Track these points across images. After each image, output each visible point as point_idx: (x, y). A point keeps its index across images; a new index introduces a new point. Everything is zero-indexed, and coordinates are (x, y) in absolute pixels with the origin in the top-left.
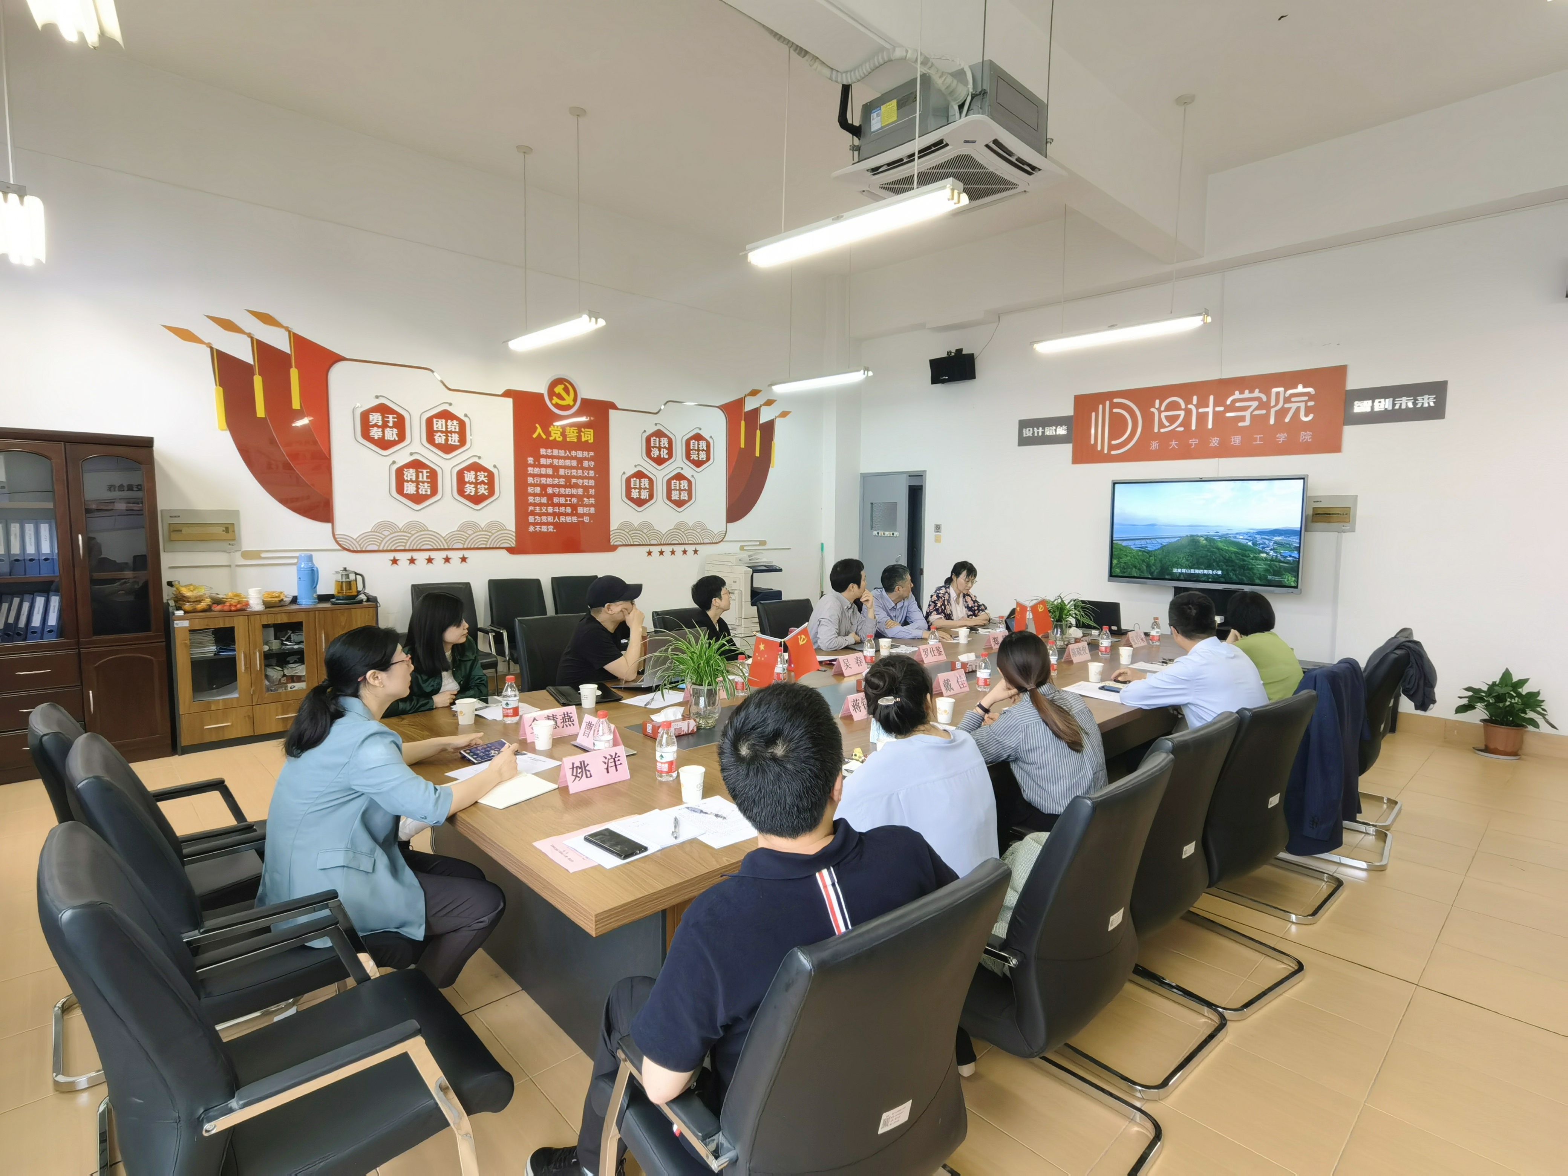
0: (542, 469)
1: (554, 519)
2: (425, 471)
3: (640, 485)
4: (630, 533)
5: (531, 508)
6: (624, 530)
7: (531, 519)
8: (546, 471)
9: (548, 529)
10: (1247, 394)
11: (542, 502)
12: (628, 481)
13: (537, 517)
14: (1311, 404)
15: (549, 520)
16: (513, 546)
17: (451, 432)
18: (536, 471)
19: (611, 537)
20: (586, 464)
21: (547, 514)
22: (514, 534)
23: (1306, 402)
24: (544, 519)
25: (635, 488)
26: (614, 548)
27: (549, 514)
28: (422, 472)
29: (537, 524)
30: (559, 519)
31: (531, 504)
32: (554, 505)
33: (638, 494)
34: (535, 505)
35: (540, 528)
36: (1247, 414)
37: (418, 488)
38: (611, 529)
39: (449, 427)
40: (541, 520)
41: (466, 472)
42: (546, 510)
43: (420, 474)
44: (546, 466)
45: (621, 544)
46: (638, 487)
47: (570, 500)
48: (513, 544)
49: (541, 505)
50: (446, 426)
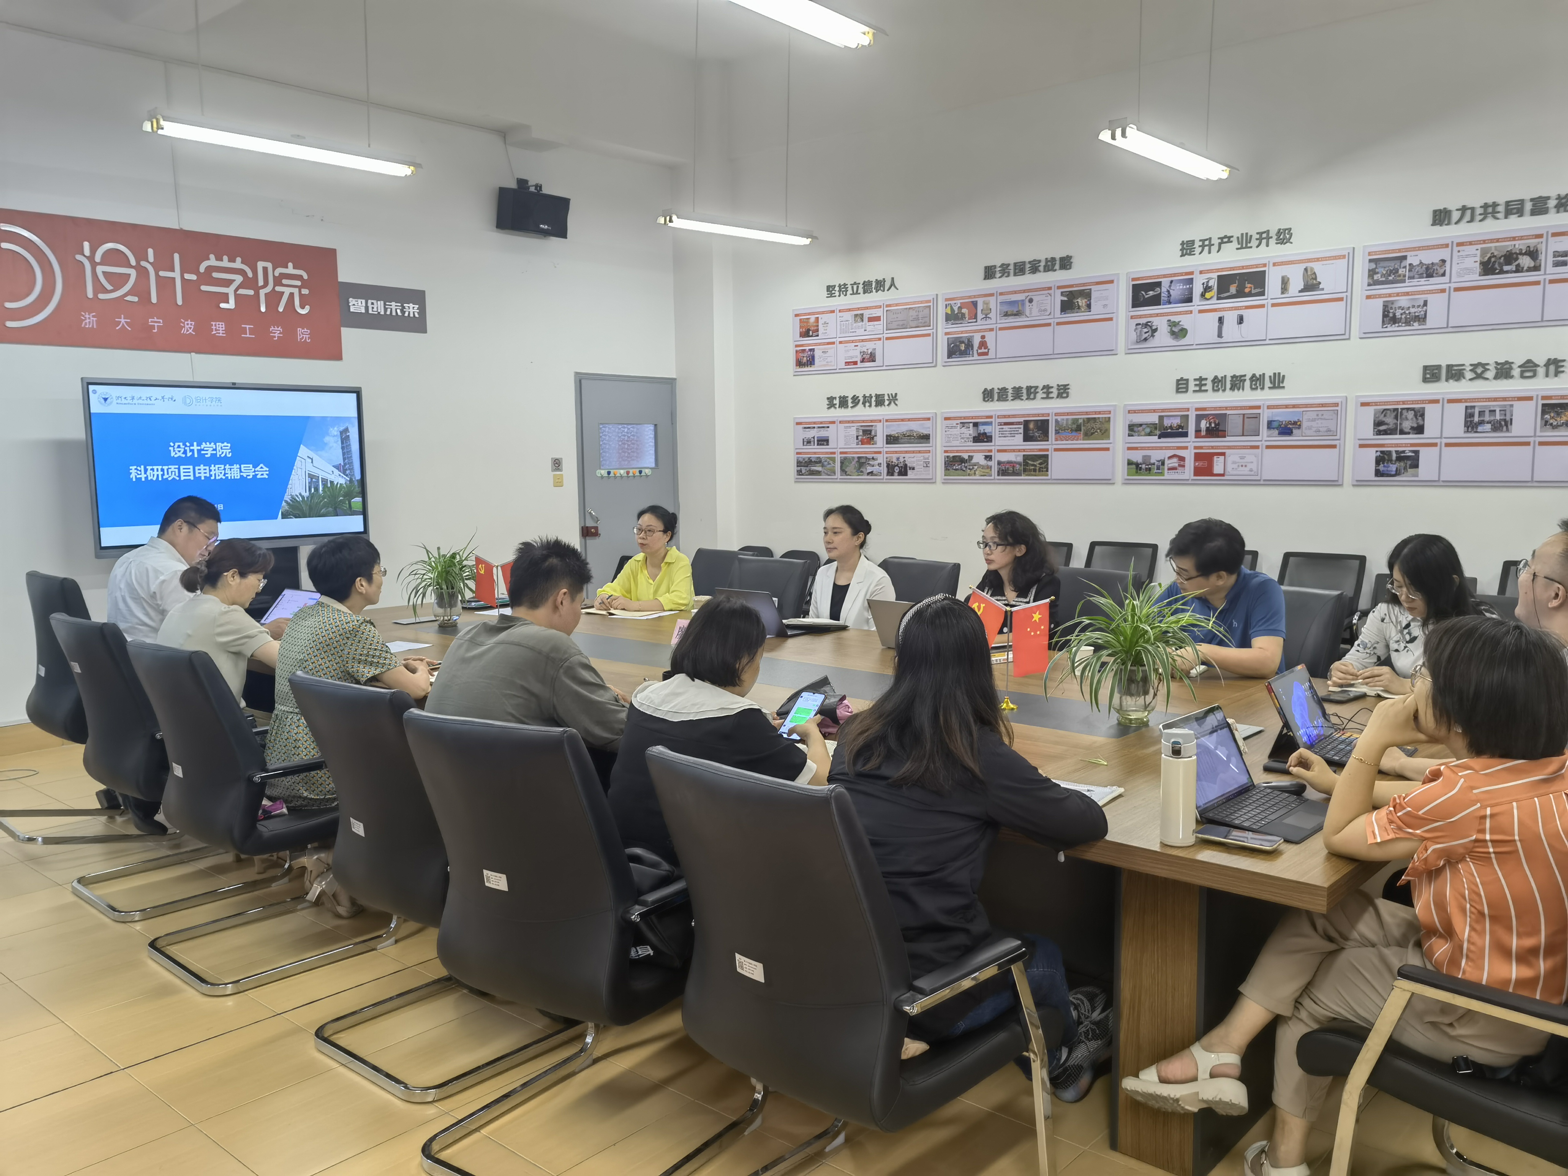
10: (225, 263)
14: (305, 291)
23: (300, 288)
36: (230, 291)
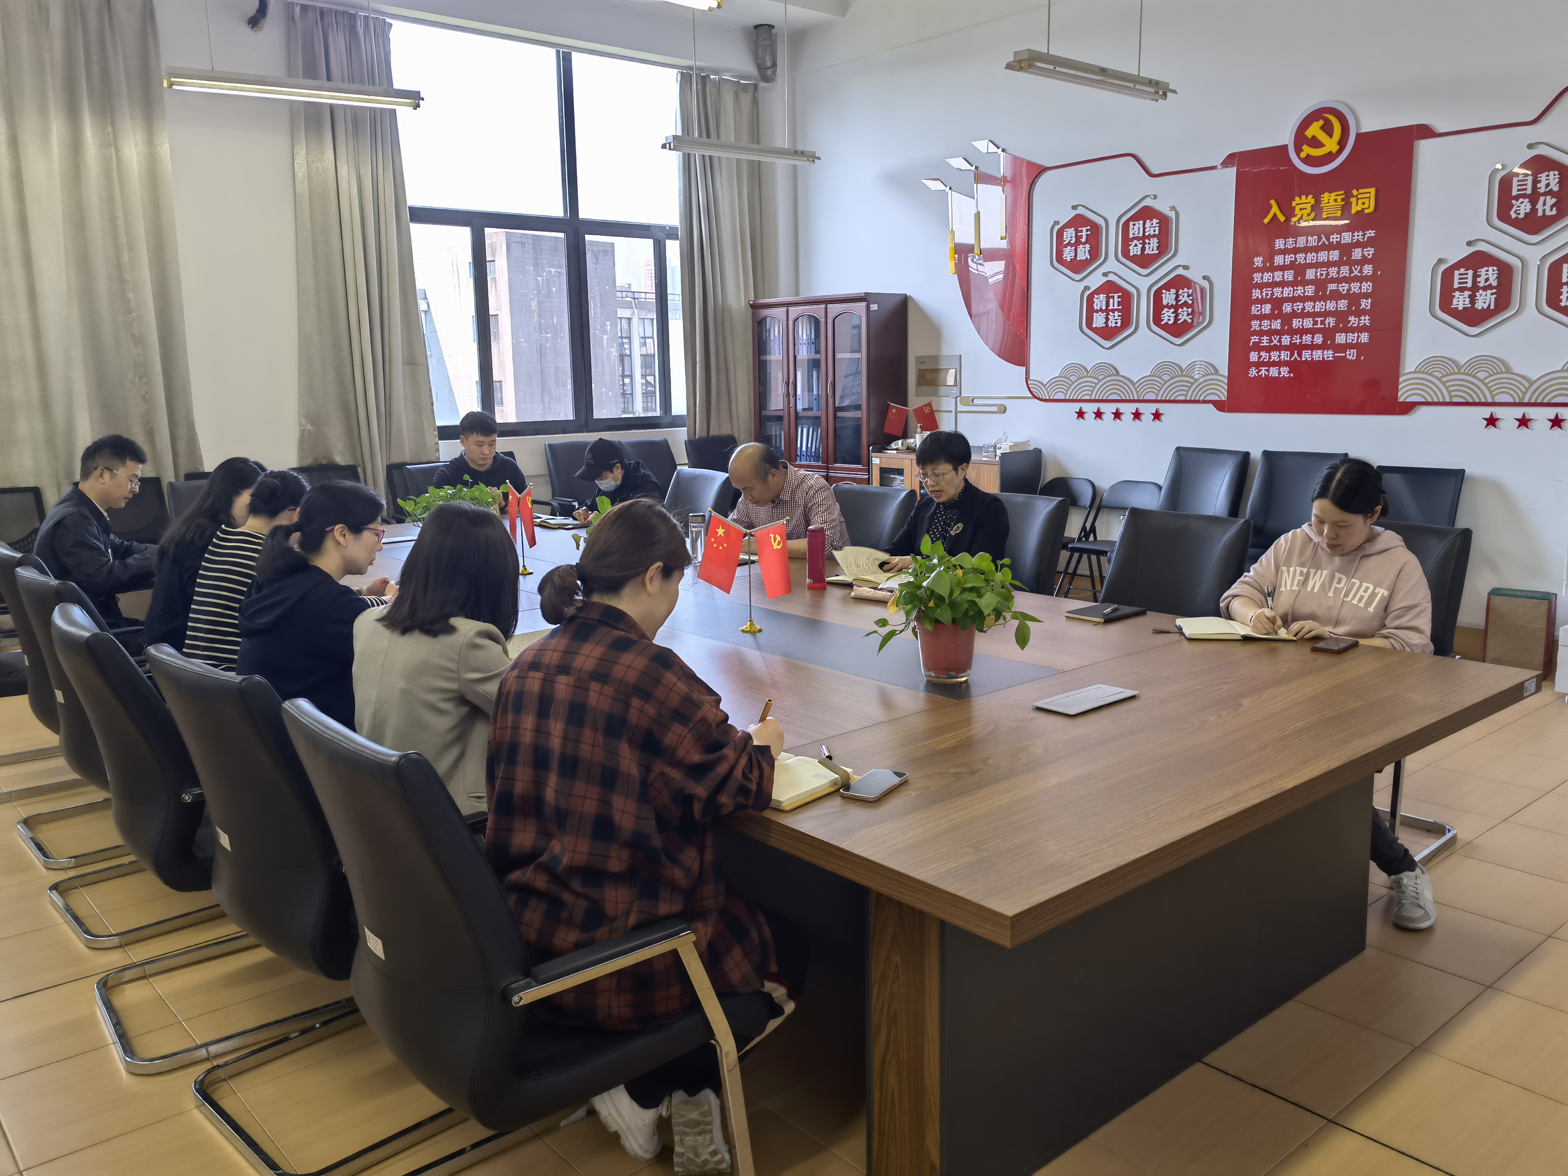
0: (1276, 273)
1: (1291, 356)
2: (1116, 296)
3: (1474, 282)
4: (1444, 379)
5: (1254, 339)
6: (1430, 374)
7: (1254, 357)
8: (1283, 276)
9: (1279, 373)
11: (1273, 327)
12: (1448, 275)
13: (1263, 354)
15: (1282, 357)
16: (1223, 399)
17: (1149, 237)
18: (1267, 277)
19: (1400, 387)
20: (1357, 254)
21: (1279, 348)
22: (1226, 381)
24: (1275, 356)
25: (1462, 290)
26: (1407, 408)
27: (1286, 348)
28: (1113, 297)
29: (1264, 364)
30: (1300, 355)
31: (1255, 333)
32: (1292, 332)
33: (1468, 300)
34: (1261, 333)
35: (1268, 371)
37: (1107, 319)
38: (1402, 372)
39: (1146, 230)
40: (1270, 357)
41: (1164, 291)
42: (1279, 341)
43: (1111, 300)
44: (1283, 268)
45: (1423, 400)
46: (1469, 285)
47: (1323, 323)
48: (1223, 396)
49: (1271, 333)
50: (1144, 228)
